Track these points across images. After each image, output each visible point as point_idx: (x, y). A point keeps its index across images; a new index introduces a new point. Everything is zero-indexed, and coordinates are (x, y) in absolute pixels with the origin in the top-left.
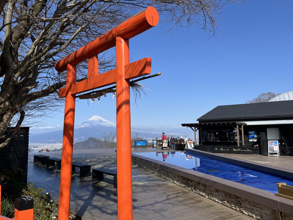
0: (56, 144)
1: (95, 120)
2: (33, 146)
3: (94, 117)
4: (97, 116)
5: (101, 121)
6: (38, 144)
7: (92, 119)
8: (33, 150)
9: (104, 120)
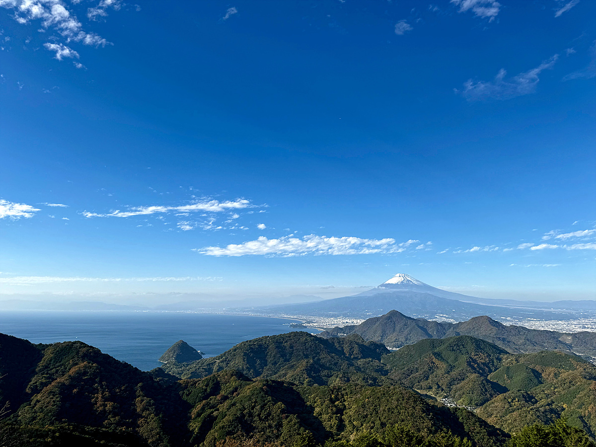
0: (338, 320)
2: (305, 320)
6: (312, 318)
8: (305, 327)
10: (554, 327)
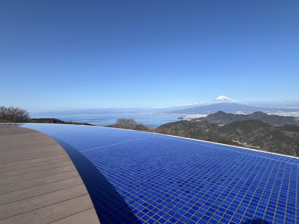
0: (196, 115)
1: (221, 99)
3: (220, 97)
4: (223, 96)
5: (225, 99)
7: (219, 98)
9: (228, 98)
10: (290, 115)
